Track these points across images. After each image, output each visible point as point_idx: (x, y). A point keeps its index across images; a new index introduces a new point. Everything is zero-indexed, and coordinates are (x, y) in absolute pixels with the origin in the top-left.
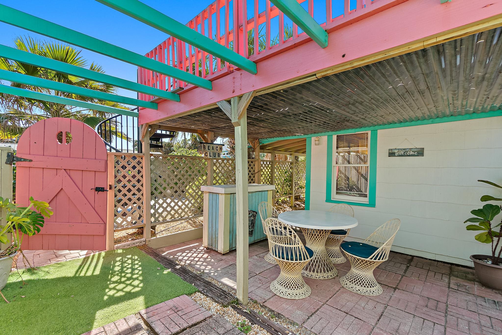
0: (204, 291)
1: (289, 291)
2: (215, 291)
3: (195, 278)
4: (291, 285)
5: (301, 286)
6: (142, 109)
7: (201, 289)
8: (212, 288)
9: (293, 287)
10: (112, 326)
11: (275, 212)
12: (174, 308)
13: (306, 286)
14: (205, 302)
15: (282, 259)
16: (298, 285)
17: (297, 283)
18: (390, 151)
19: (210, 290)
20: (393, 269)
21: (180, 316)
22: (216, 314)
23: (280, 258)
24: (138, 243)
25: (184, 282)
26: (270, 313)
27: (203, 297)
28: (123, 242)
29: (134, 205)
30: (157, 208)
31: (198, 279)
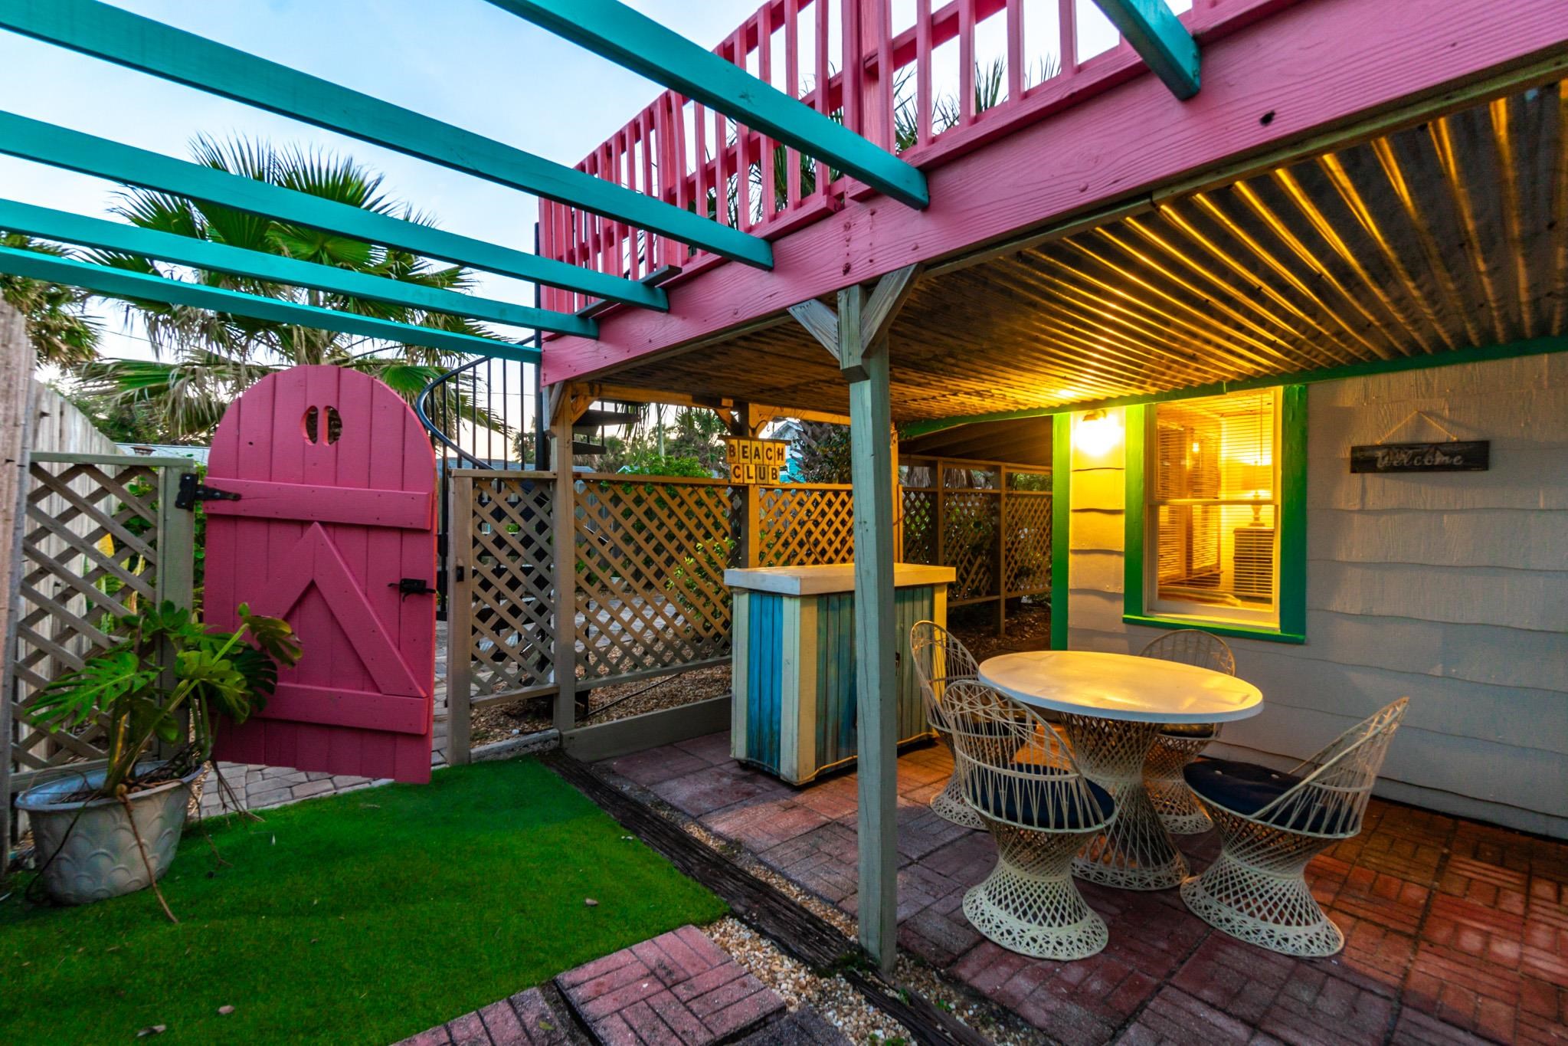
0: (751, 917)
1: (1034, 930)
2: (785, 915)
3: (716, 865)
4: (1040, 909)
5: (1073, 915)
6: (549, 339)
7: (740, 909)
8: (774, 904)
9: (1045, 918)
10: (472, 1026)
11: (959, 654)
12: (661, 973)
13: (1090, 915)
14: (757, 953)
15: (1009, 818)
16: (1064, 908)
17: (1059, 902)
18: (1358, 455)
19: (770, 911)
20: (1391, 865)
21: (684, 1004)
22: (795, 998)
23: (1001, 816)
24: (539, 745)
25: (684, 877)
26: (975, 1006)
27: (746, 934)
28: (494, 737)
29: (525, 626)
30: (592, 636)
31: (728, 873)
